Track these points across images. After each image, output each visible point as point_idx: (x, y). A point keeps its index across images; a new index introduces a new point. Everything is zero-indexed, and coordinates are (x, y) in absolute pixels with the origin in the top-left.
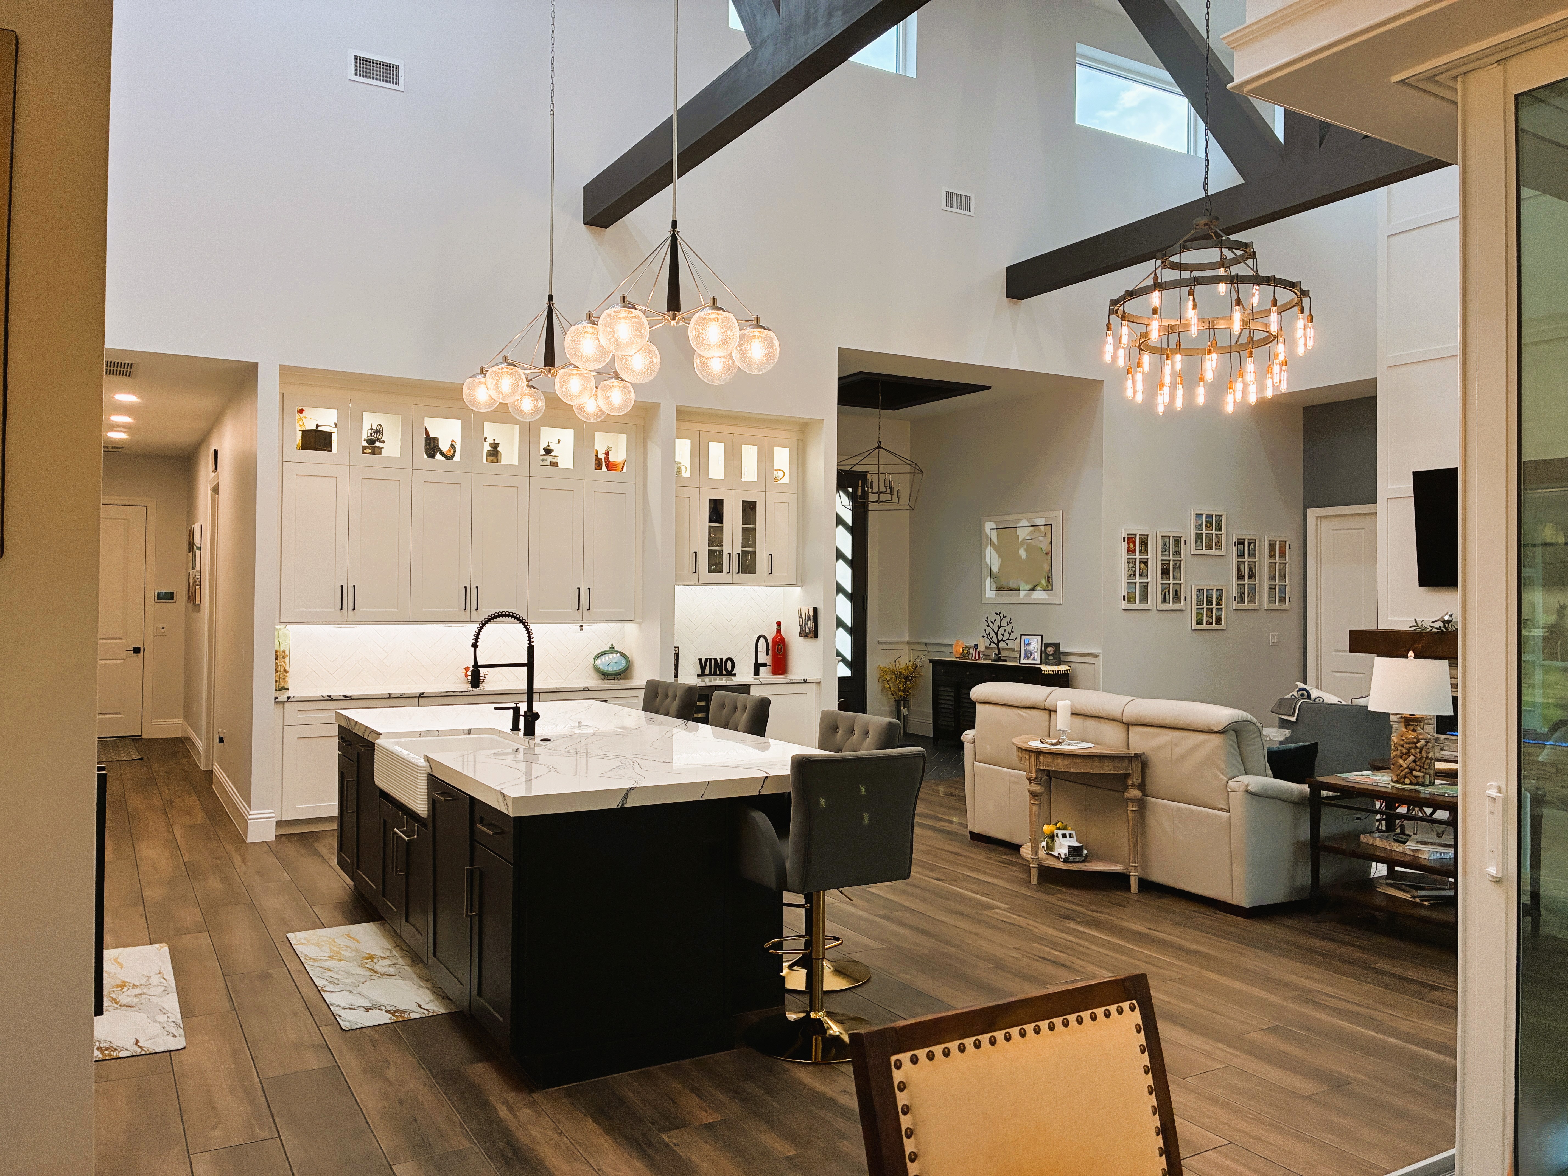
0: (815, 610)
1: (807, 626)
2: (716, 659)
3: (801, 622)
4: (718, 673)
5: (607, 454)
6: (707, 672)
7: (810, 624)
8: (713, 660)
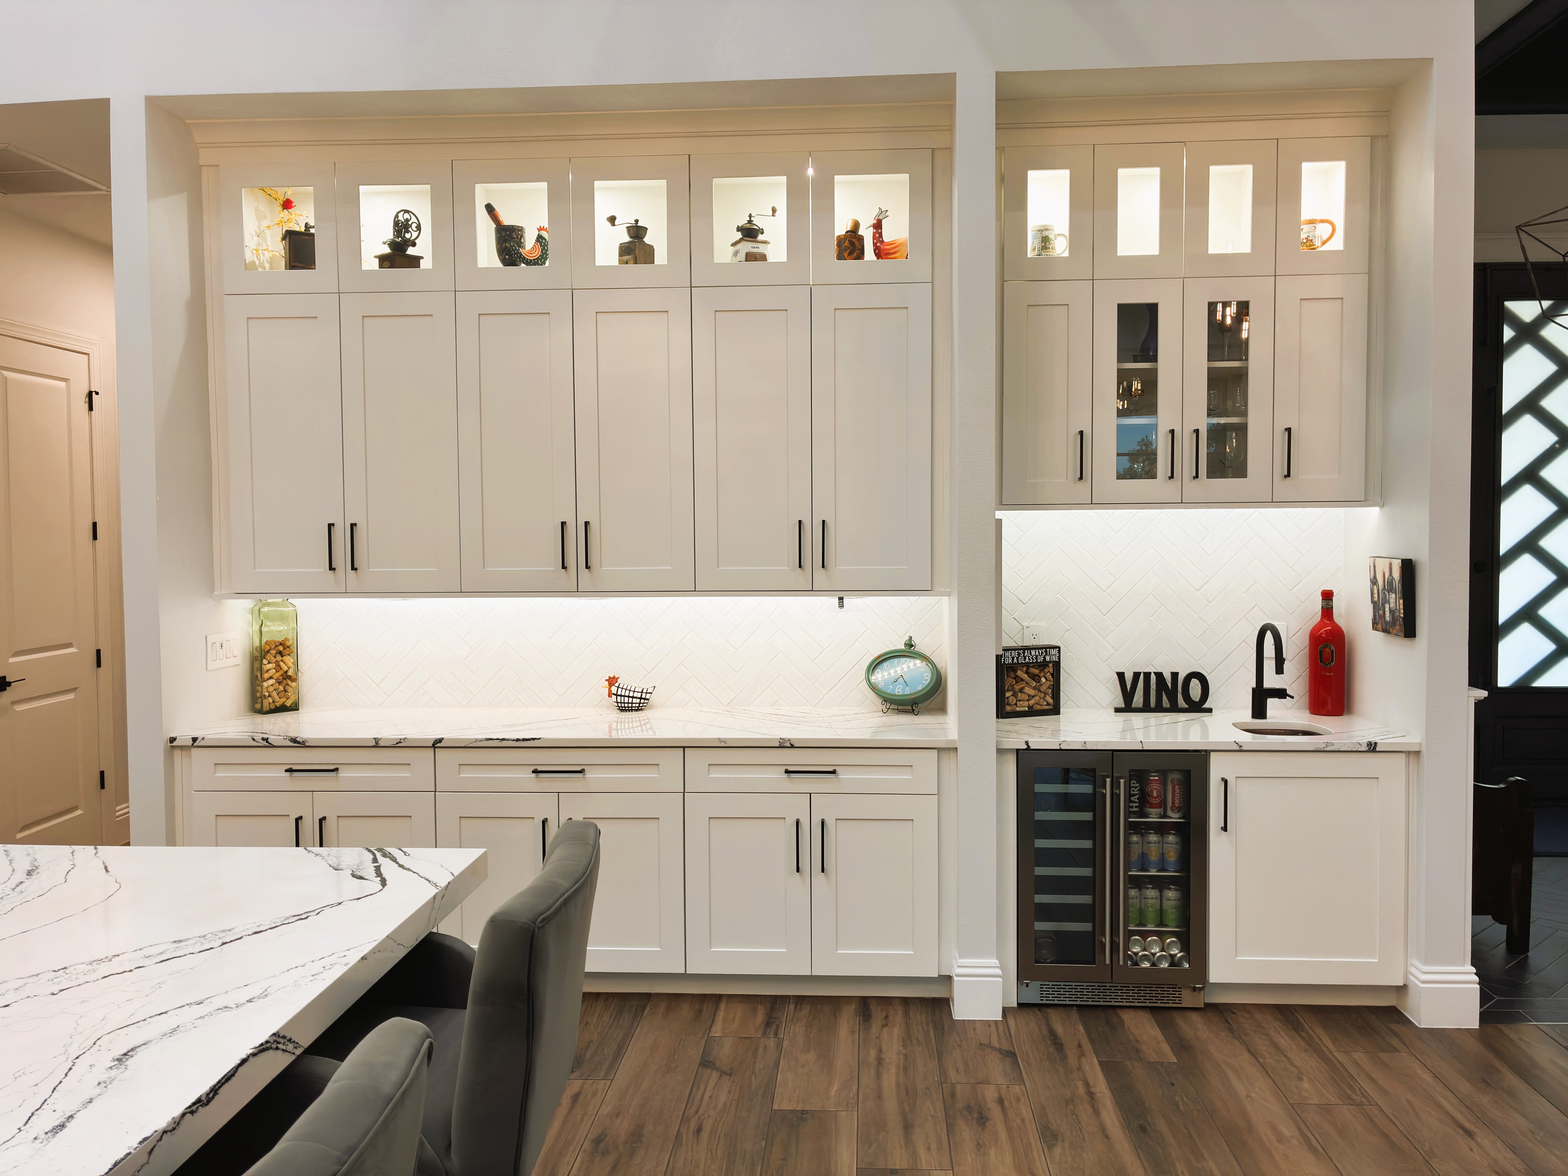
0: (1408, 568)
1: (1387, 606)
2: (1159, 675)
3: (1376, 596)
4: (1166, 703)
5: (878, 226)
6: (1138, 699)
7: (1395, 602)
8: (1153, 677)
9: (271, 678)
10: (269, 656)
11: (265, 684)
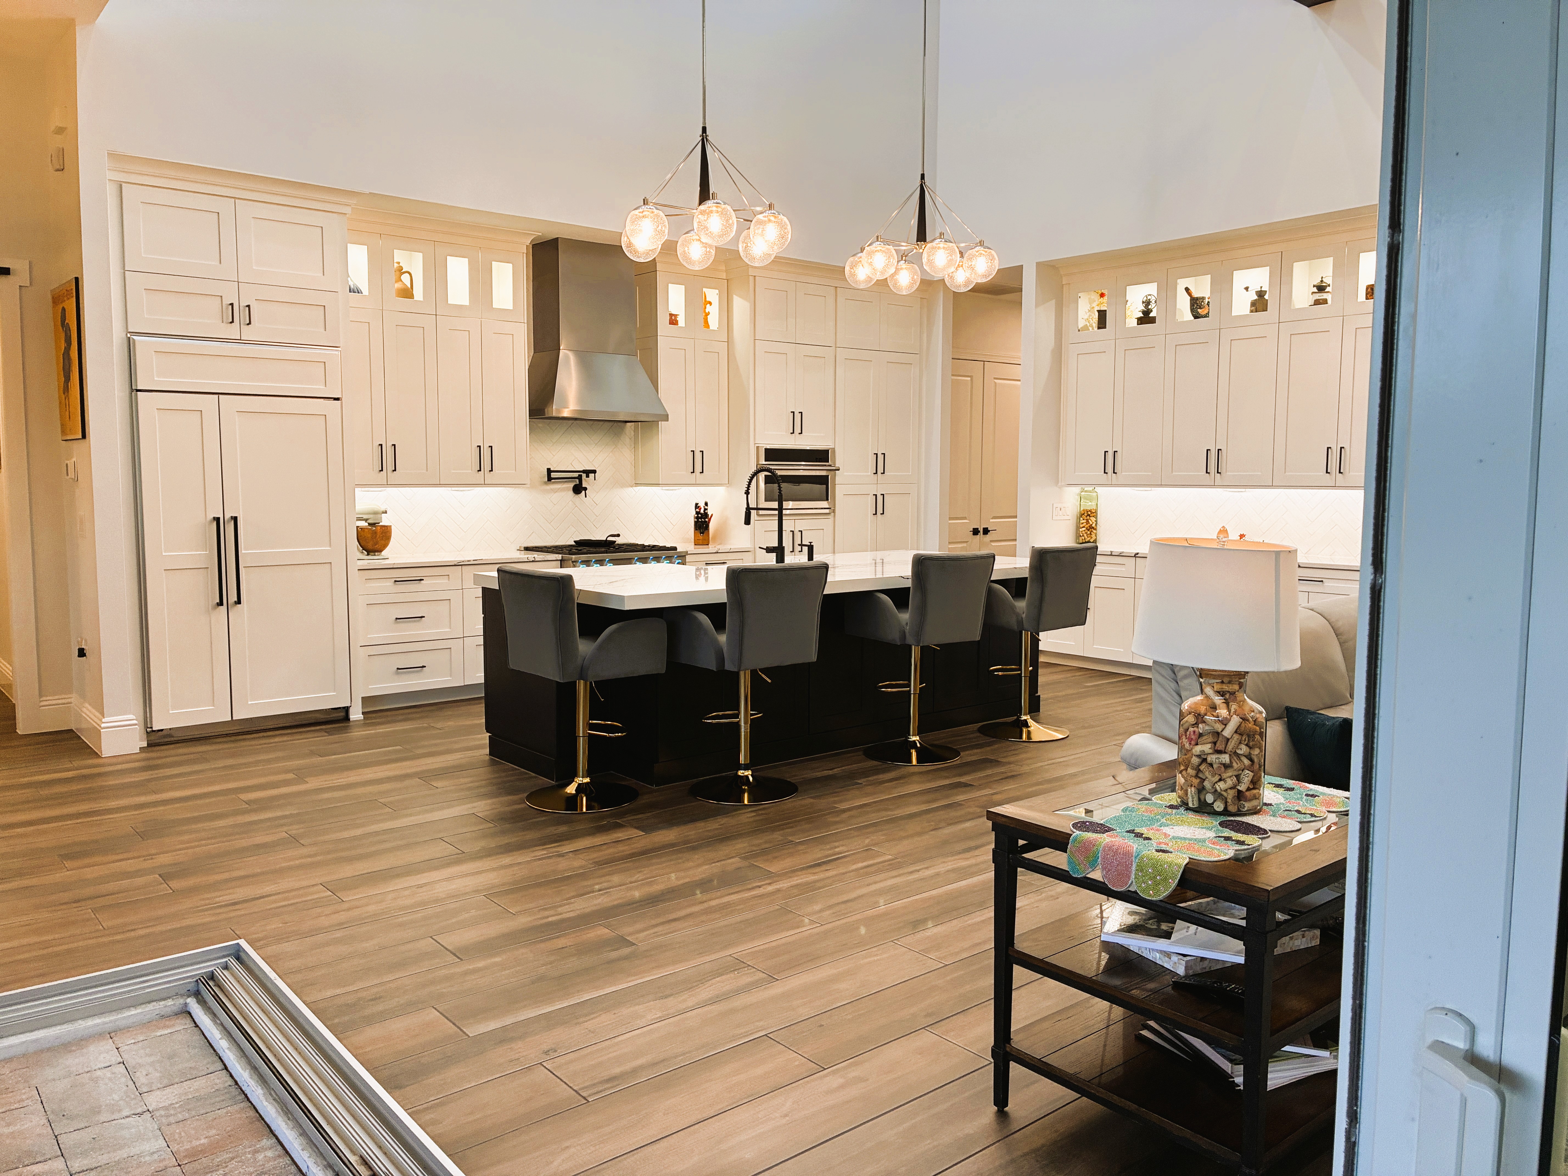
9: (1084, 527)
10: (1083, 516)
11: (1081, 530)
